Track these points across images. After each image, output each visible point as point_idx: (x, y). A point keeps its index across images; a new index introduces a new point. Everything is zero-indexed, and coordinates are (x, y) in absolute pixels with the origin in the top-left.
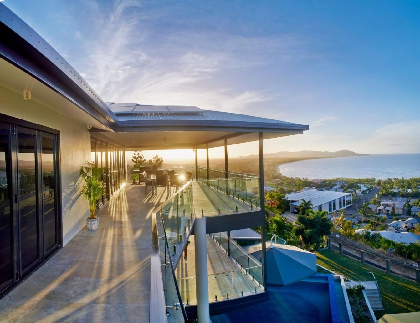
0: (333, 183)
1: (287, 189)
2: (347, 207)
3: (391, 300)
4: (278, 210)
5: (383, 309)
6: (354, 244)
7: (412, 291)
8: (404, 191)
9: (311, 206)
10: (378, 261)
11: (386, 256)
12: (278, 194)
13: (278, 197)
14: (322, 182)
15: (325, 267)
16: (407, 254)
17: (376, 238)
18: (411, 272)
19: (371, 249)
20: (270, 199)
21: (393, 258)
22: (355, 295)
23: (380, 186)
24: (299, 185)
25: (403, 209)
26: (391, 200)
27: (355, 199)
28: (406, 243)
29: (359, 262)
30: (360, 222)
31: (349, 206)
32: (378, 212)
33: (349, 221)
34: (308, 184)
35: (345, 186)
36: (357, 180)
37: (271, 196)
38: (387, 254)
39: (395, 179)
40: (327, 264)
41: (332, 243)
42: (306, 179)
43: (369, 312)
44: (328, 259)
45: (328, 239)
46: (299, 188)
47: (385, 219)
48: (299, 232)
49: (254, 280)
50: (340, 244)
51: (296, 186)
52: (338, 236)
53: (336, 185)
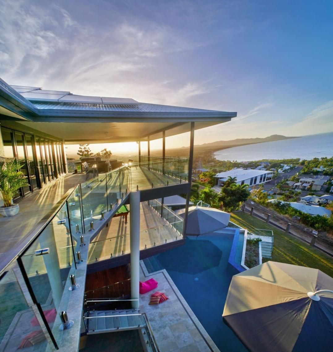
0: (258, 164)
1: (219, 170)
2: (266, 182)
3: (280, 252)
4: (209, 184)
5: (271, 258)
6: (264, 210)
7: (302, 251)
8: (330, 170)
9: (235, 181)
10: (281, 224)
11: (290, 221)
12: (211, 173)
13: (210, 175)
14: (249, 163)
15: (236, 224)
16: (310, 223)
17: (285, 207)
18: (308, 237)
19: (278, 215)
20: (204, 177)
21: (296, 224)
22: (252, 245)
23: (303, 165)
24: (230, 166)
25: (322, 186)
26: (312, 178)
27: (276, 177)
28: (313, 215)
29: (265, 222)
30: (275, 194)
31: (268, 181)
32: (294, 187)
33: (266, 192)
34: (237, 165)
35: (269, 166)
36: (281, 160)
37: (205, 175)
38: (292, 220)
39: (323, 159)
40: (238, 221)
41: (246, 207)
42: (236, 161)
43: (259, 257)
44: (239, 218)
45: (244, 204)
46: (229, 169)
47: (300, 193)
48: (221, 199)
49: (177, 231)
50: (252, 209)
51: (227, 167)
52: (252, 203)
53: (261, 165)
